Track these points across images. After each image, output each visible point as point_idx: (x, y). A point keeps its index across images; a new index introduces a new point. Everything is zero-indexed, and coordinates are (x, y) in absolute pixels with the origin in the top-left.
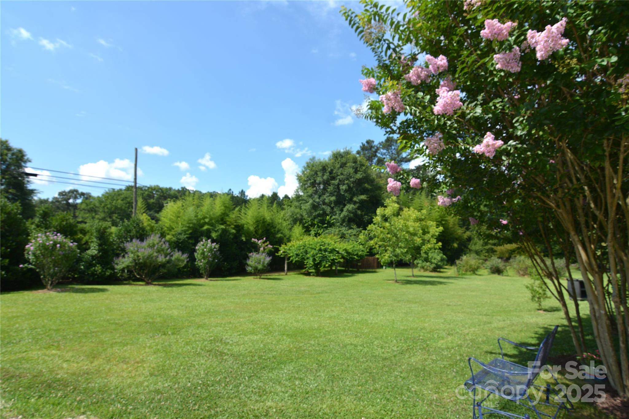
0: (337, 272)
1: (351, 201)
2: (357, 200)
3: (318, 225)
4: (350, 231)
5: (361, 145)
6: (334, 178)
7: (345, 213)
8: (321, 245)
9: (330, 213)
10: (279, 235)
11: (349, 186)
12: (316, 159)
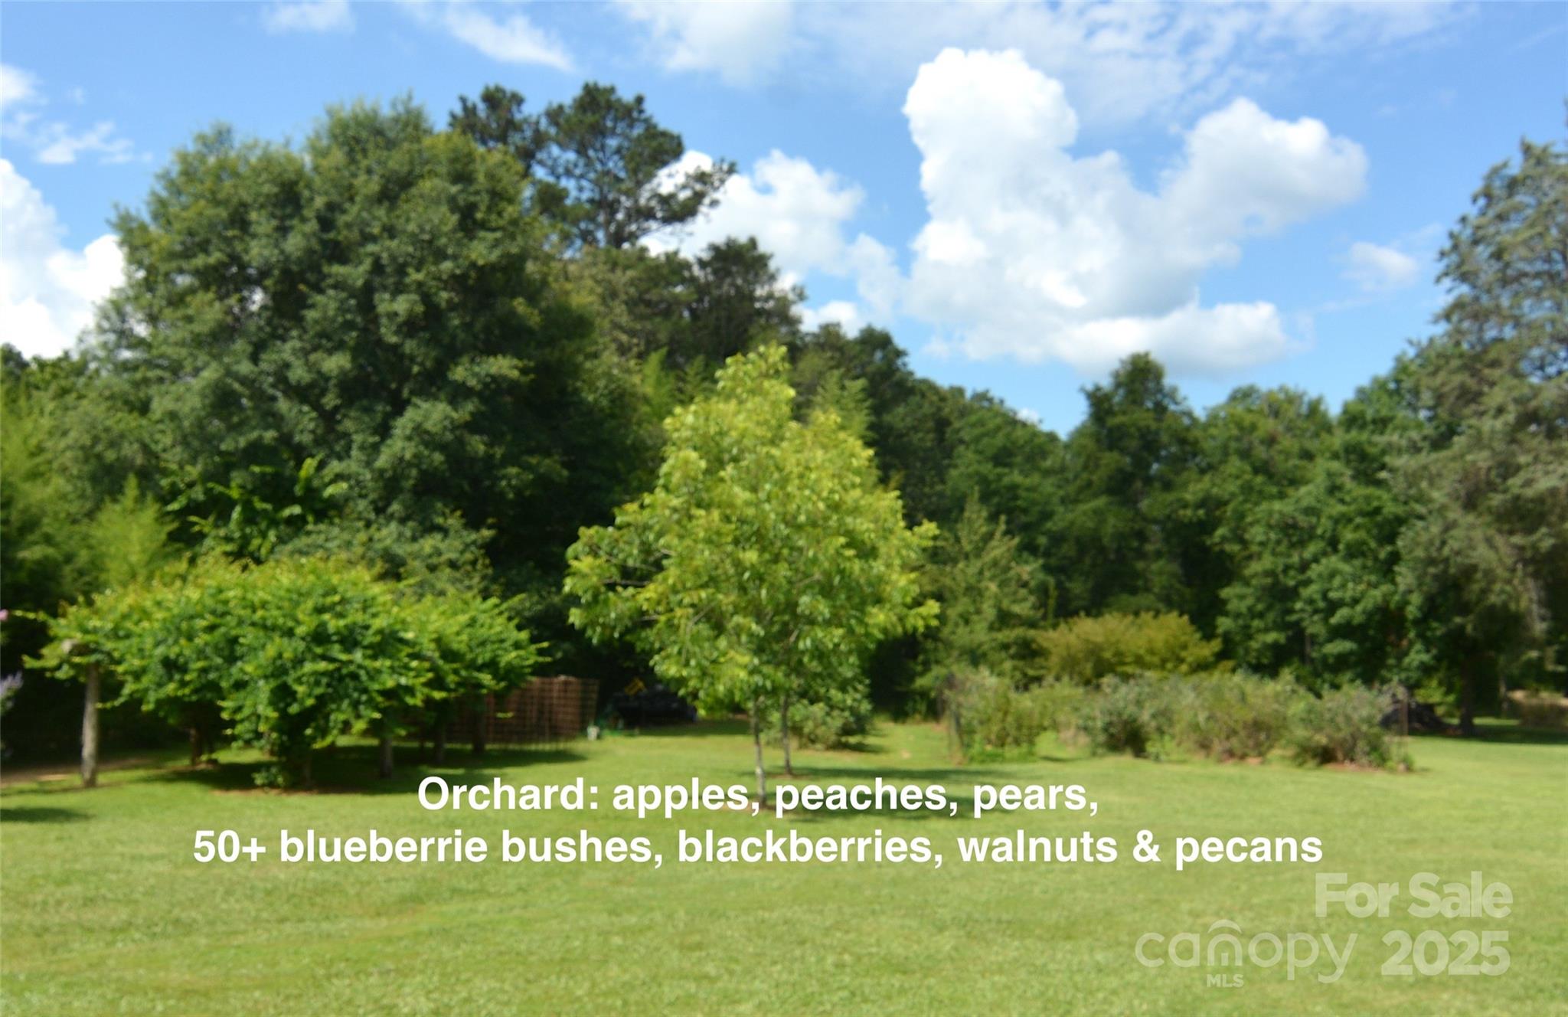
0: (389, 760)
1: (434, 382)
2: (472, 382)
3: (247, 506)
4: (428, 544)
5: (458, 110)
6: (339, 253)
7: (399, 446)
8: (319, 610)
9: (319, 442)
10: (32, 553)
11: (426, 298)
12: (238, 140)
